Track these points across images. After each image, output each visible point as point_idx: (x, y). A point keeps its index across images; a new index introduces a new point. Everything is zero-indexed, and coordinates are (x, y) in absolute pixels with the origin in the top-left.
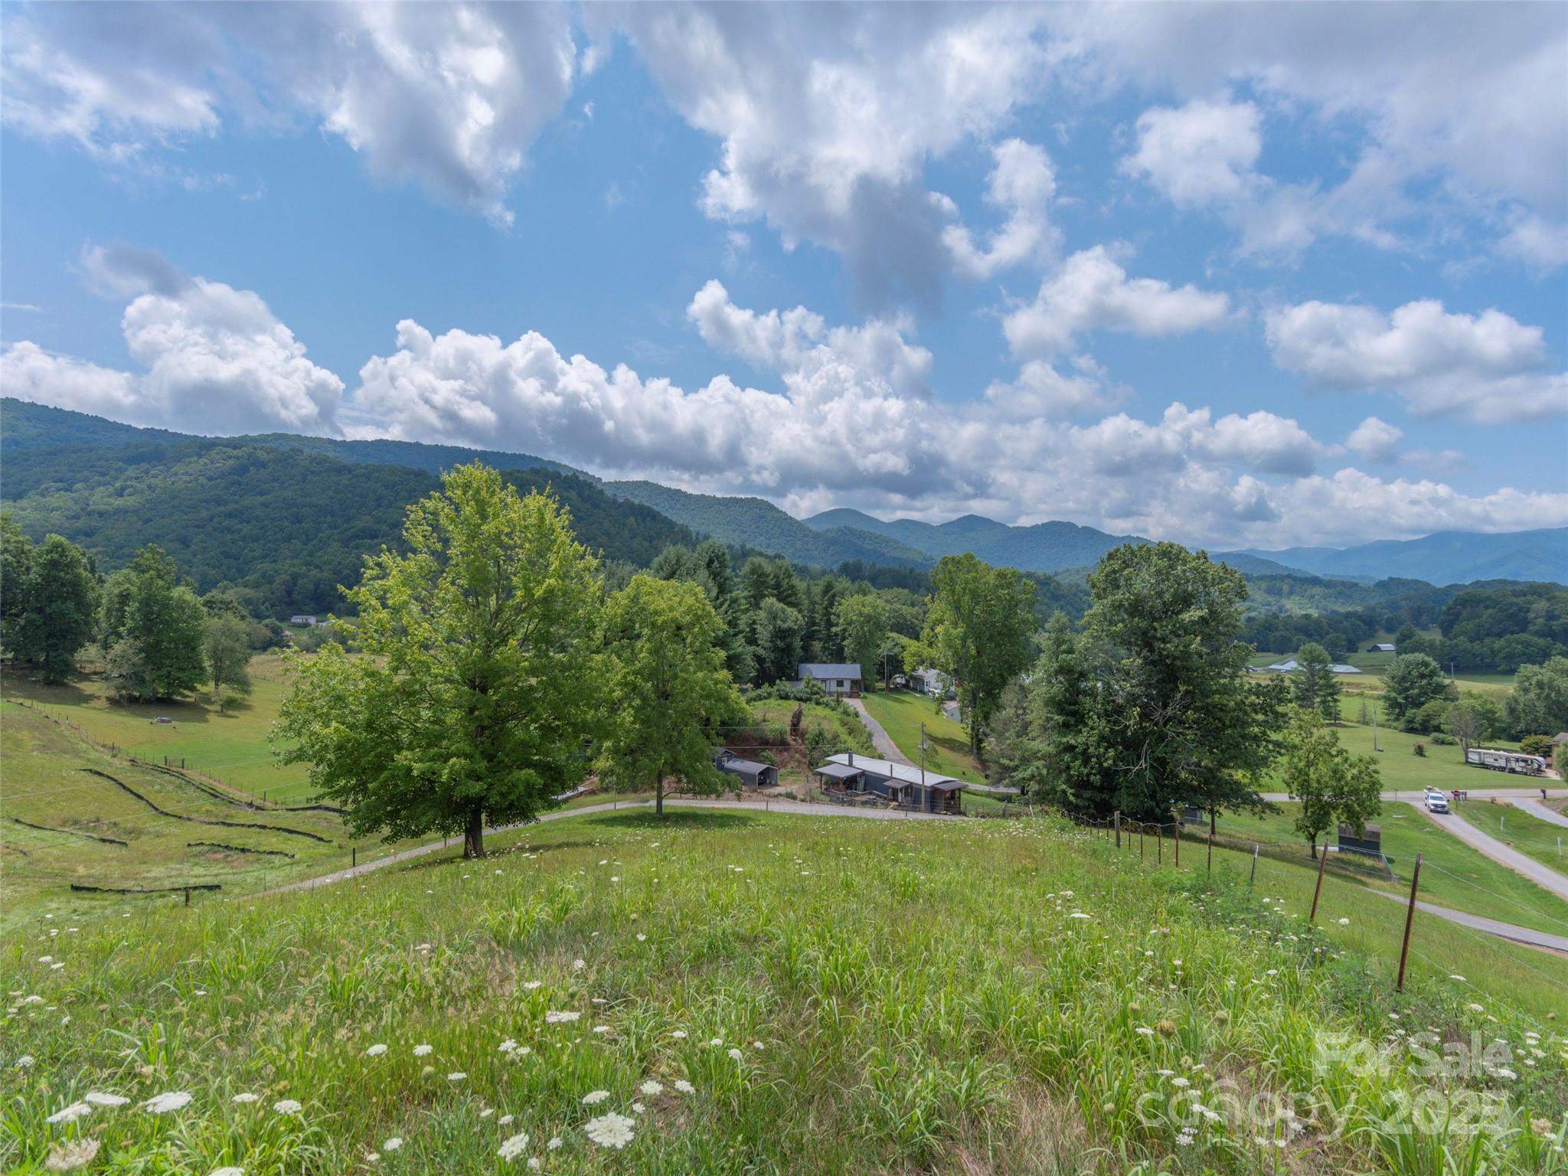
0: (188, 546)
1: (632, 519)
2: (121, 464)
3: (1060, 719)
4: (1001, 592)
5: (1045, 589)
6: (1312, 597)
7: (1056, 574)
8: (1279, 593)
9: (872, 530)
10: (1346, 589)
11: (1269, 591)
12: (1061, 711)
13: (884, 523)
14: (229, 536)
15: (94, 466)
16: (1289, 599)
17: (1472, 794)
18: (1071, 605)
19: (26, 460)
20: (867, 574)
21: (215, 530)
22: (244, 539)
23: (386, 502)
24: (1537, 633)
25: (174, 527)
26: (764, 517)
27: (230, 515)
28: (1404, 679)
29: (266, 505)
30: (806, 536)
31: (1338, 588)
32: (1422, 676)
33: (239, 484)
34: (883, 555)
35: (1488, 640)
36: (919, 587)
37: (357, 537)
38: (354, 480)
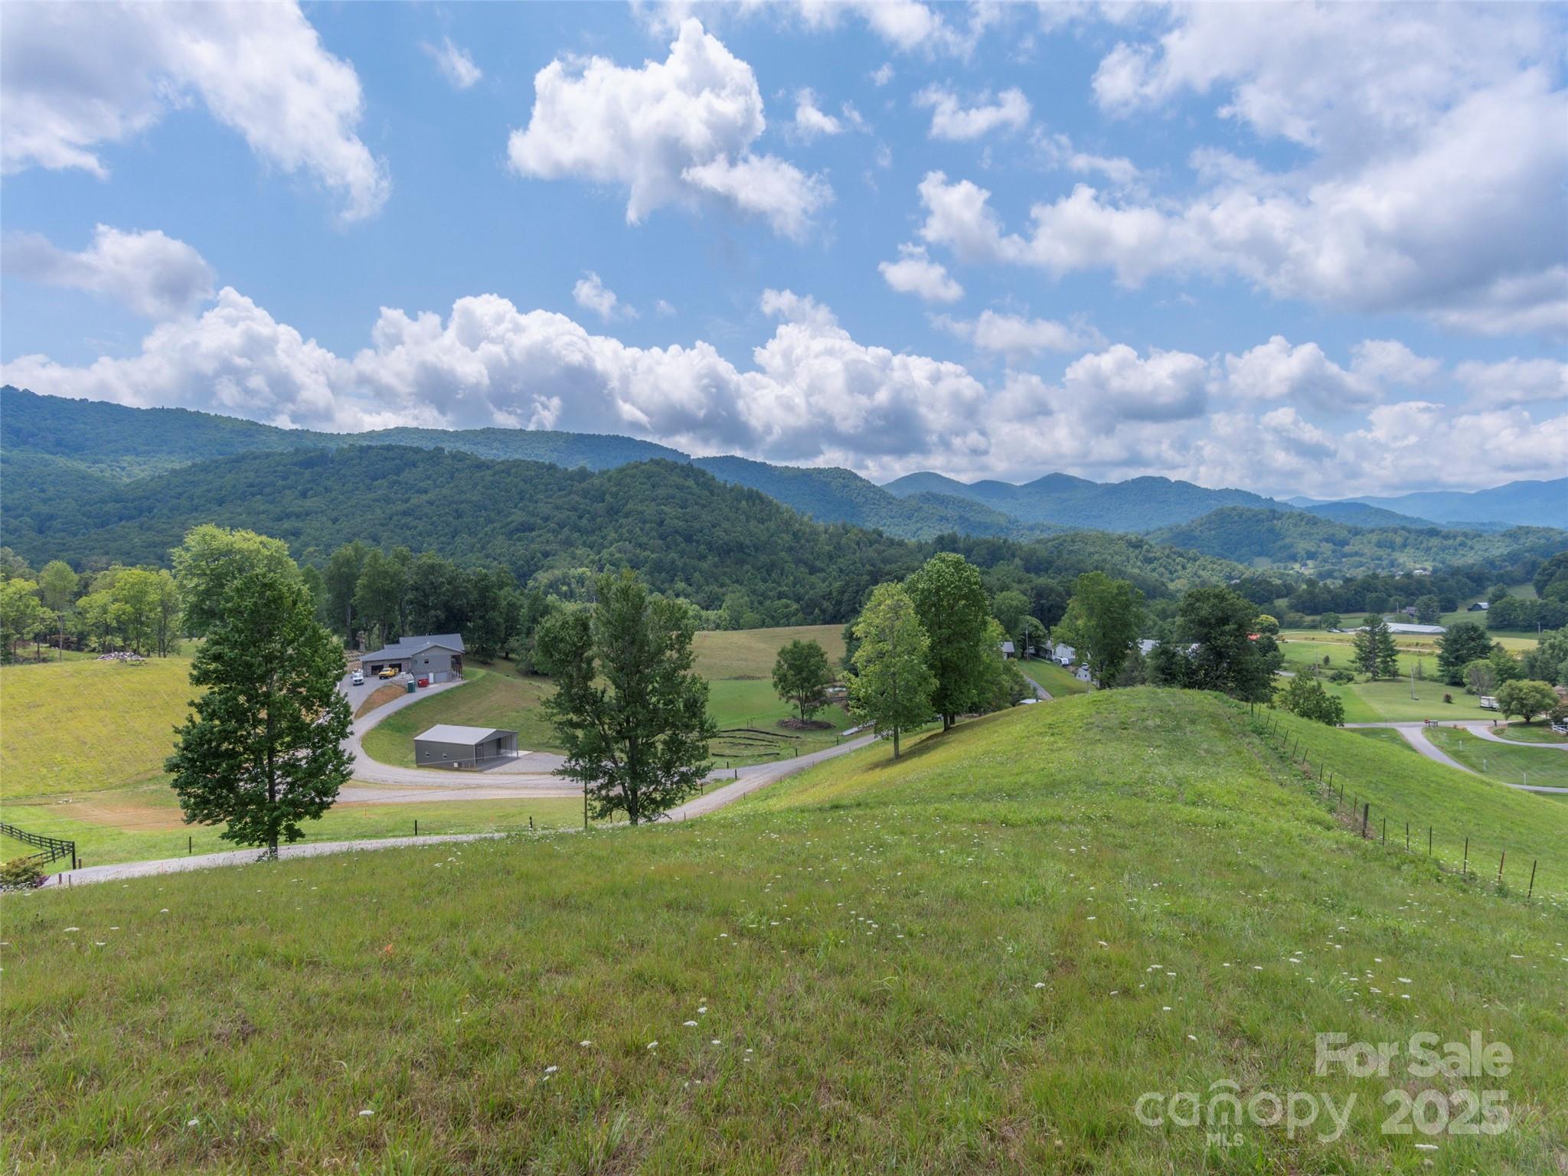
0: (379, 543)
1: (744, 503)
2: (297, 469)
3: (1163, 677)
4: (1120, 598)
5: (1137, 552)
6: (1429, 549)
7: (1148, 533)
8: (1392, 546)
9: (955, 495)
11: (1380, 545)
12: (1163, 672)
13: (965, 485)
14: (409, 532)
15: (275, 472)
16: (1402, 552)
17: (1441, 722)
18: (1165, 568)
19: (217, 468)
20: (961, 545)
21: (396, 526)
22: (420, 534)
23: (528, 496)
25: (365, 526)
26: (848, 486)
27: (405, 513)
29: (431, 503)
30: (890, 503)
31: (1459, 539)
32: (1474, 639)
33: (399, 483)
34: (968, 520)
36: (1014, 557)
37: (517, 530)
38: (497, 477)
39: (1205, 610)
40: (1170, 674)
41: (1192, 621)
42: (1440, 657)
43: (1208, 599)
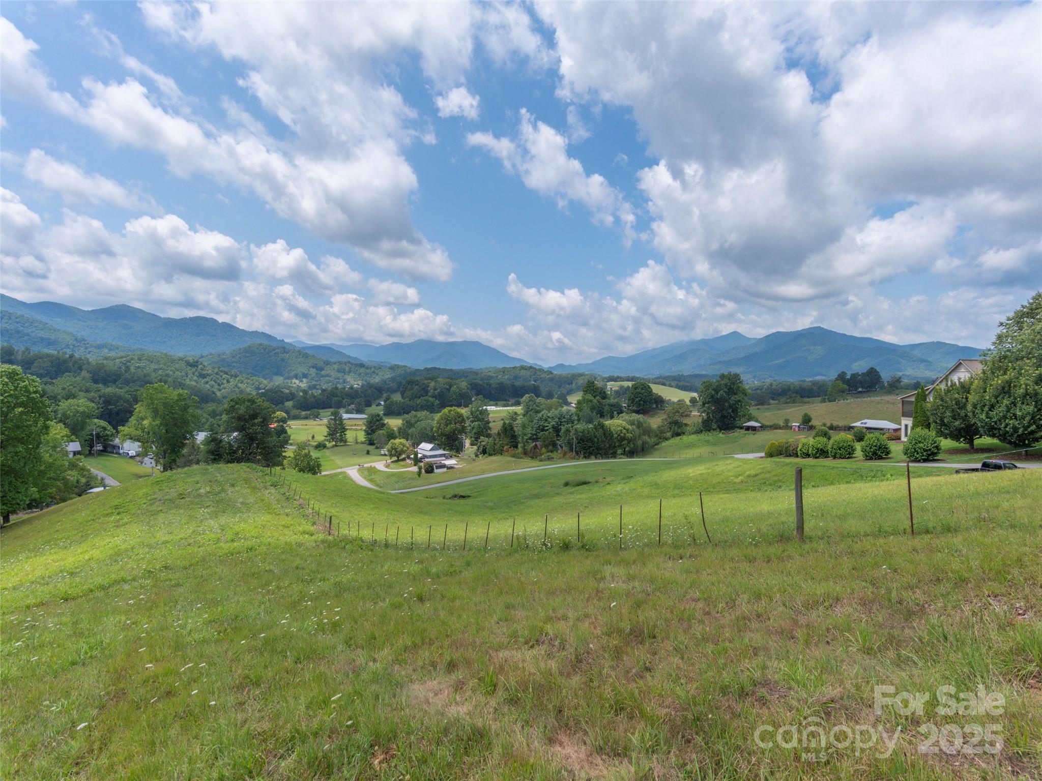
4: (180, 403)
5: (194, 370)
6: (360, 374)
7: (202, 357)
8: (344, 372)
10: (377, 368)
11: (339, 371)
12: (213, 454)
16: (349, 375)
17: (365, 465)
18: (215, 381)
24: (431, 396)
28: (371, 422)
31: (373, 369)
32: (378, 421)
34: (27, 334)
35: (415, 400)
36: (81, 370)
39: (242, 410)
40: (217, 455)
41: (234, 418)
42: (365, 430)
43: (244, 402)
